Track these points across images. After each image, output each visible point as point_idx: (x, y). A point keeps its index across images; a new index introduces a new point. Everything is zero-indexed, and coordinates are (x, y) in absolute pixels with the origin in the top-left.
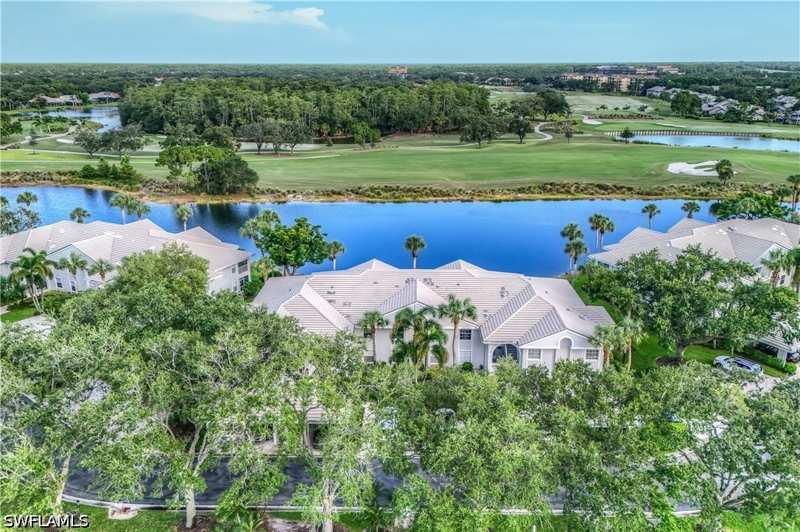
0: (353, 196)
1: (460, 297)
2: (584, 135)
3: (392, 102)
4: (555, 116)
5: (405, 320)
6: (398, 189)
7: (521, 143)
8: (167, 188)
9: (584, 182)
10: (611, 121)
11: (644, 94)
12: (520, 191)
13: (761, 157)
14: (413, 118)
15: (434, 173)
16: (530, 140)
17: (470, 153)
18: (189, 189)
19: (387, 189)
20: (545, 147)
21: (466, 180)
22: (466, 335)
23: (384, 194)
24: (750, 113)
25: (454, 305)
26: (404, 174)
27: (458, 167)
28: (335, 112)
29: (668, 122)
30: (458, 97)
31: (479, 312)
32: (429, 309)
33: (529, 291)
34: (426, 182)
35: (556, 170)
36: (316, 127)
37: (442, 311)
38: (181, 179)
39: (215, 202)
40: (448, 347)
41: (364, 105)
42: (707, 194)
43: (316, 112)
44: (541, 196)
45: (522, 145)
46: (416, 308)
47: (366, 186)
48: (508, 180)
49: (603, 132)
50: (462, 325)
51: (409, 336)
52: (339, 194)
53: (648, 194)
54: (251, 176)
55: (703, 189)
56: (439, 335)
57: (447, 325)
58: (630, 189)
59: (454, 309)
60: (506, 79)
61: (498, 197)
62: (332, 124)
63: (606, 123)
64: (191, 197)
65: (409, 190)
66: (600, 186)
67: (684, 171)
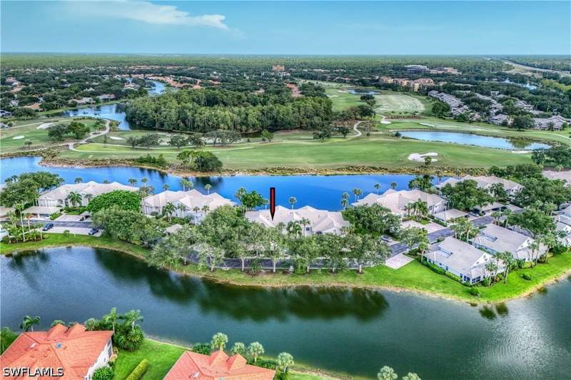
0: (264, 172)
1: (306, 219)
2: (378, 133)
3: (278, 112)
4: (367, 117)
5: (290, 224)
6: (284, 169)
7: (344, 138)
8: (181, 168)
9: (367, 165)
10: (397, 120)
11: (427, 94)
12: (338, 170)
13: (458, 149)
14: (289, 124)
15: (300, 159)
16: (349, 137)
17: (319, 146)
18: (192, 169)
19: (279, 169)
20: (356, 141)
21: (315, 163)
22: (308, 229)
23: (278, 172)
24: (471, 117)
25: (304, 220)
26: (286, 159)
27: (312, 155)
28: (249, 119)
29: (426, 122)
30: (314, 107)
31: (311, 223)
32: (298, 222)
33: (326, 216)
34: (296, 165)
35: (357, 157)
36: (239, 127)
37: (301, 222)
38: (188, 165)
39: (205, 176)
40: (302, 232)
41: (263, 114)
42: (418, 172)
43: (238, 119)
44: (346, 173)
45: (345, 140)
46: (293, 221)
47: (270, 167)
48: (333, 164)
49: (389, 129)
50: (306, 226)
51: (291, 229)
52: (258, 171)
53: (393, 172)
54: (220, 164)
55: (418, 170)
56: (300, 229)
57: (302, 226)
58: (386, 169)
59: (304, 222)
60: (347, 79)
61: (328, 173)
62: (247, 126)
63: (393, 123)
64: (194, 173)
65: (289, 169)
66: (374, 168)
67: (415, 158)
